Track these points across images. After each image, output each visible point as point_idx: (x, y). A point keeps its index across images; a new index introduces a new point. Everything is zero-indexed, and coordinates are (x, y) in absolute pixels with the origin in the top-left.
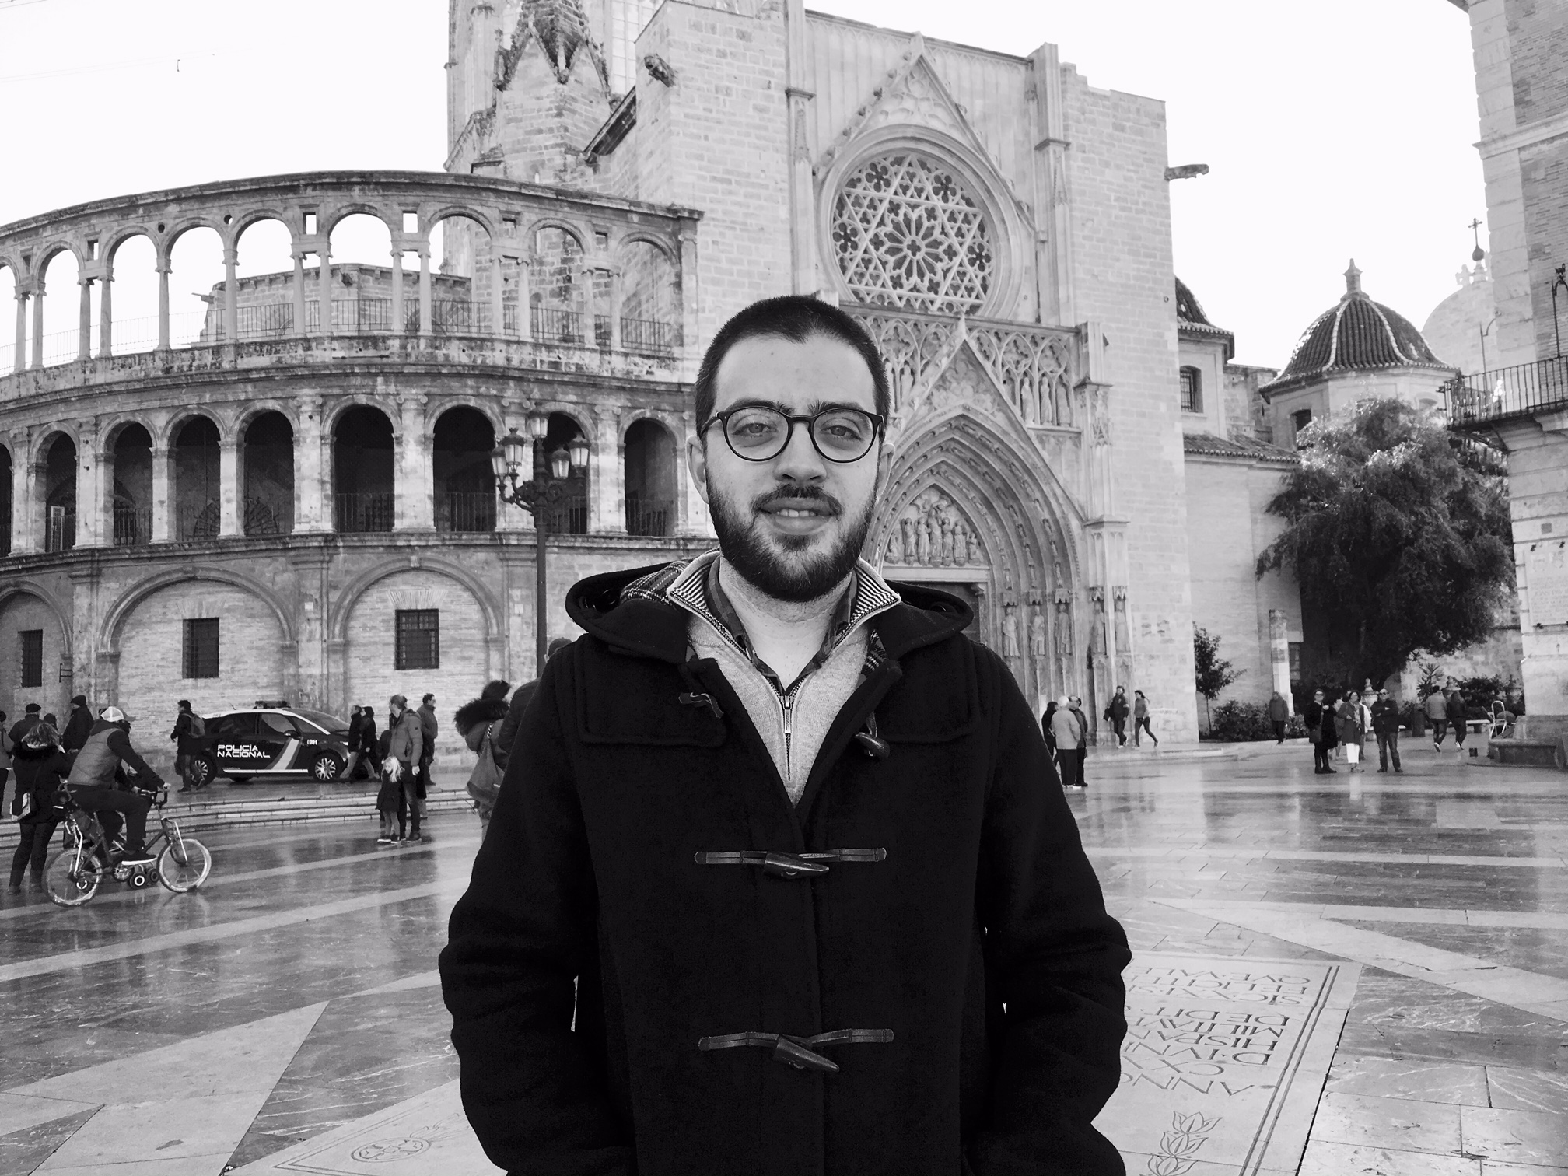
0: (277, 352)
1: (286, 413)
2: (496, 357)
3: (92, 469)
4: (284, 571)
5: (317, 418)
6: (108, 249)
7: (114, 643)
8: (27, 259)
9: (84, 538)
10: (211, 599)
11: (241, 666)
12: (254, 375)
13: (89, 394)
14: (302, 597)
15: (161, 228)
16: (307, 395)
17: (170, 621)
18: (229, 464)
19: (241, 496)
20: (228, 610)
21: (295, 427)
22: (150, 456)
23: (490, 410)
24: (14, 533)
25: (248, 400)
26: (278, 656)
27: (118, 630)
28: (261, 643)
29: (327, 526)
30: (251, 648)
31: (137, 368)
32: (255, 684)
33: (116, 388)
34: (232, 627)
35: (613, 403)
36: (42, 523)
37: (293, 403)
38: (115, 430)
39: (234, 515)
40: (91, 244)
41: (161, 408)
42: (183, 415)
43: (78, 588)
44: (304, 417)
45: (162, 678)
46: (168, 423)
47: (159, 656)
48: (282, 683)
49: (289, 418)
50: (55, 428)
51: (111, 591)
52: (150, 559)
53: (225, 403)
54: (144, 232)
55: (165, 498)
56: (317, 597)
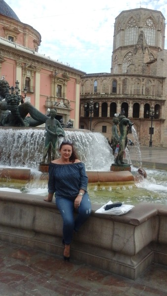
0: (115, 95)
1: (116, 103)
2: (141, 97)
5: (120, 104)
10: (106, 124)
11: (109, 132)
12: (112, 98)
16: (119, 101)
17: (101, 126)
18: (109, 108)
19: (110, 112)
23: (140, 103)
25: (112, 101)
27: (94, 126)
31: (98, 96)
33: (95, 98)
34: (108, 127)
35: (154, 102)
38: (95, 103)
40: (92, 80)
42: (103, 102)
43: (89, 121)
47: (99, 130)
50: (87, 102)
51: (93, 122)
52: (99, 119)
53: (109, 101)
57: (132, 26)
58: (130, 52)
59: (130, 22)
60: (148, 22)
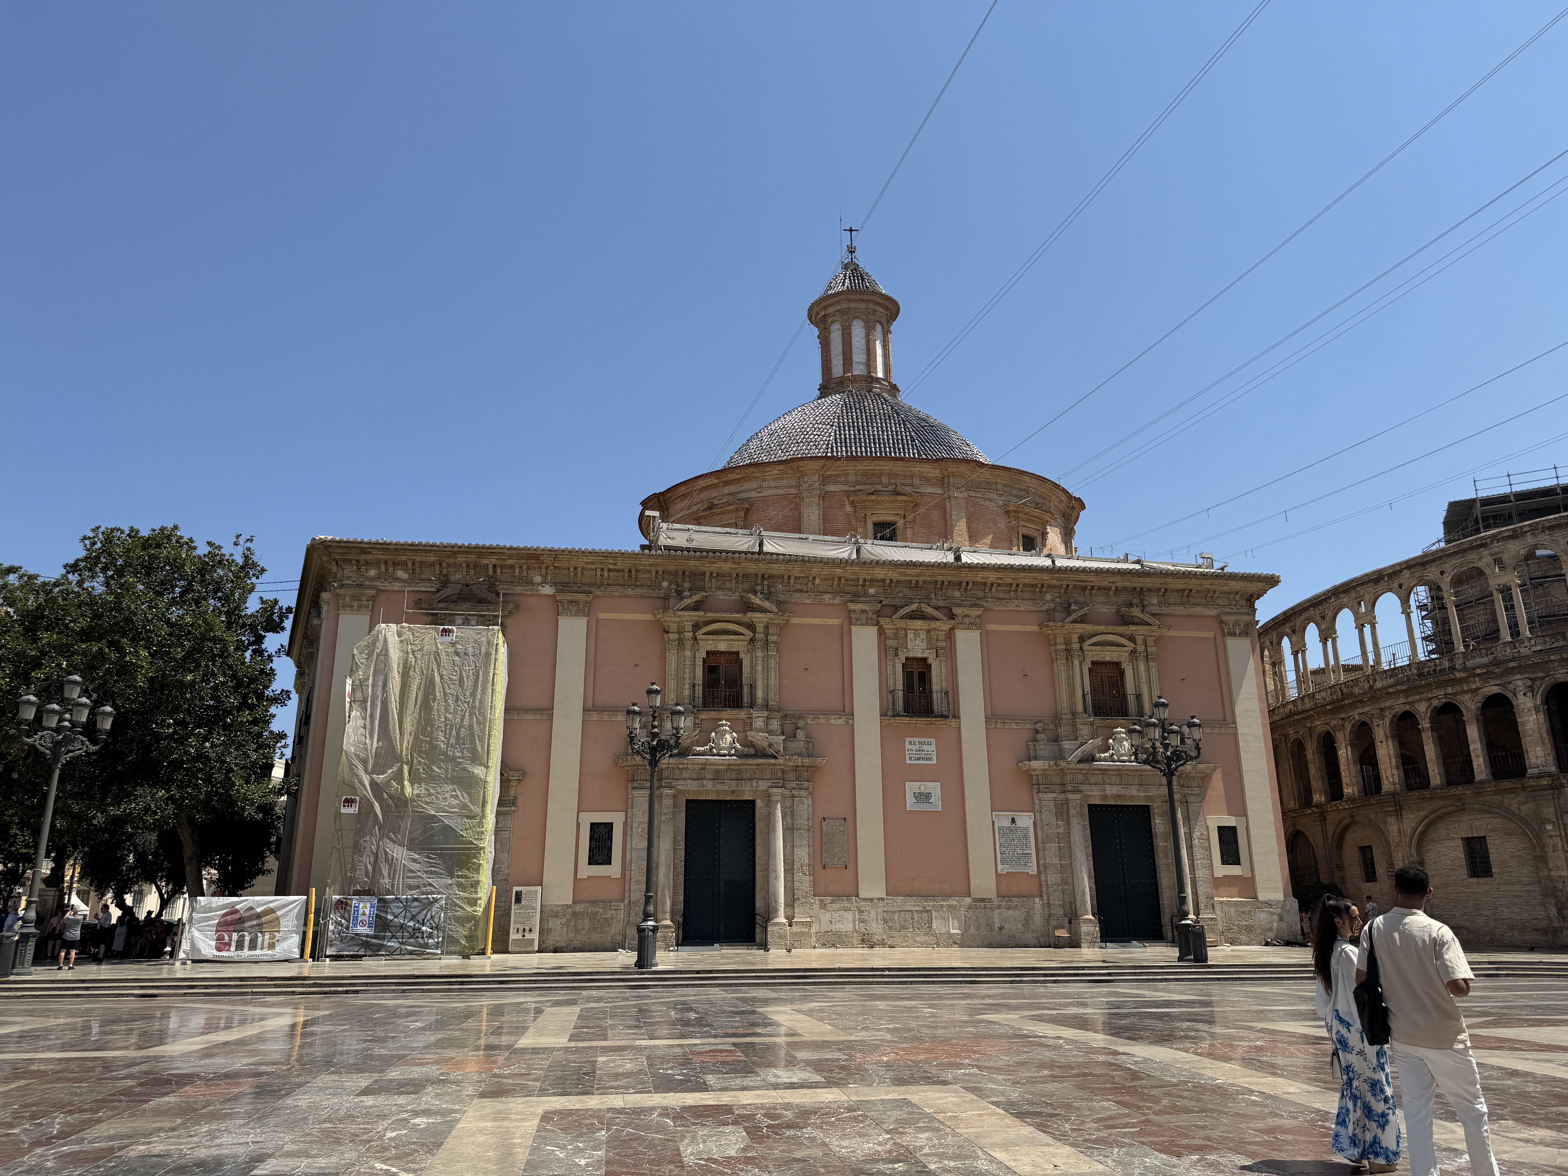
0: (1492, 653)
1: (1505, 693)
3: (1384, 743)
4: (1527, 802)
5: (1530, 694)
6: (1370, 604)
7: (1419, 853)
8: (1323, 618)
9: (1386, 786)
10: (1478, 823)
11: (1508, 869)
12: (1478, 671)
13: (1374, 695)
14: (1544, 821)
15: (1401, 586)
16: (1519, 680)
17: (1453, 838)
18: (1473, 733)
19: (1486, 752)
20: (1492, 830)
21: (1515, 702)
22: (1419, 732)
24: (1344, 785)
25: (1478, 689)
26: (1533, 862)
27: (1419, 845)
28: (1520, 853)
29: (1553, 769)
30: (1513, 857)
31: (1401, 676)
32: (1520, 882)
33: (1391, 690)
34: (1496, 842)
36: (1360, 777)
37: (1511, 687)
38: (1394, 716)
39: (1483, 766)
40: (1359, 603)
41: (1420, 700)
42: (1435, 703)
43: (1389, 819)
44: (1520, 696)
45: (1454, 877)
46: (1427, 708)
47: (1449, 863)
48: (1540, 881)
49: (1510, 696)
50: (1357, 717)
51: (1410, 820)
52: (1432, 798)
53: (1463, 692)
54: (1391, 590)
55: (1434, 757)
56: (1554, 819)
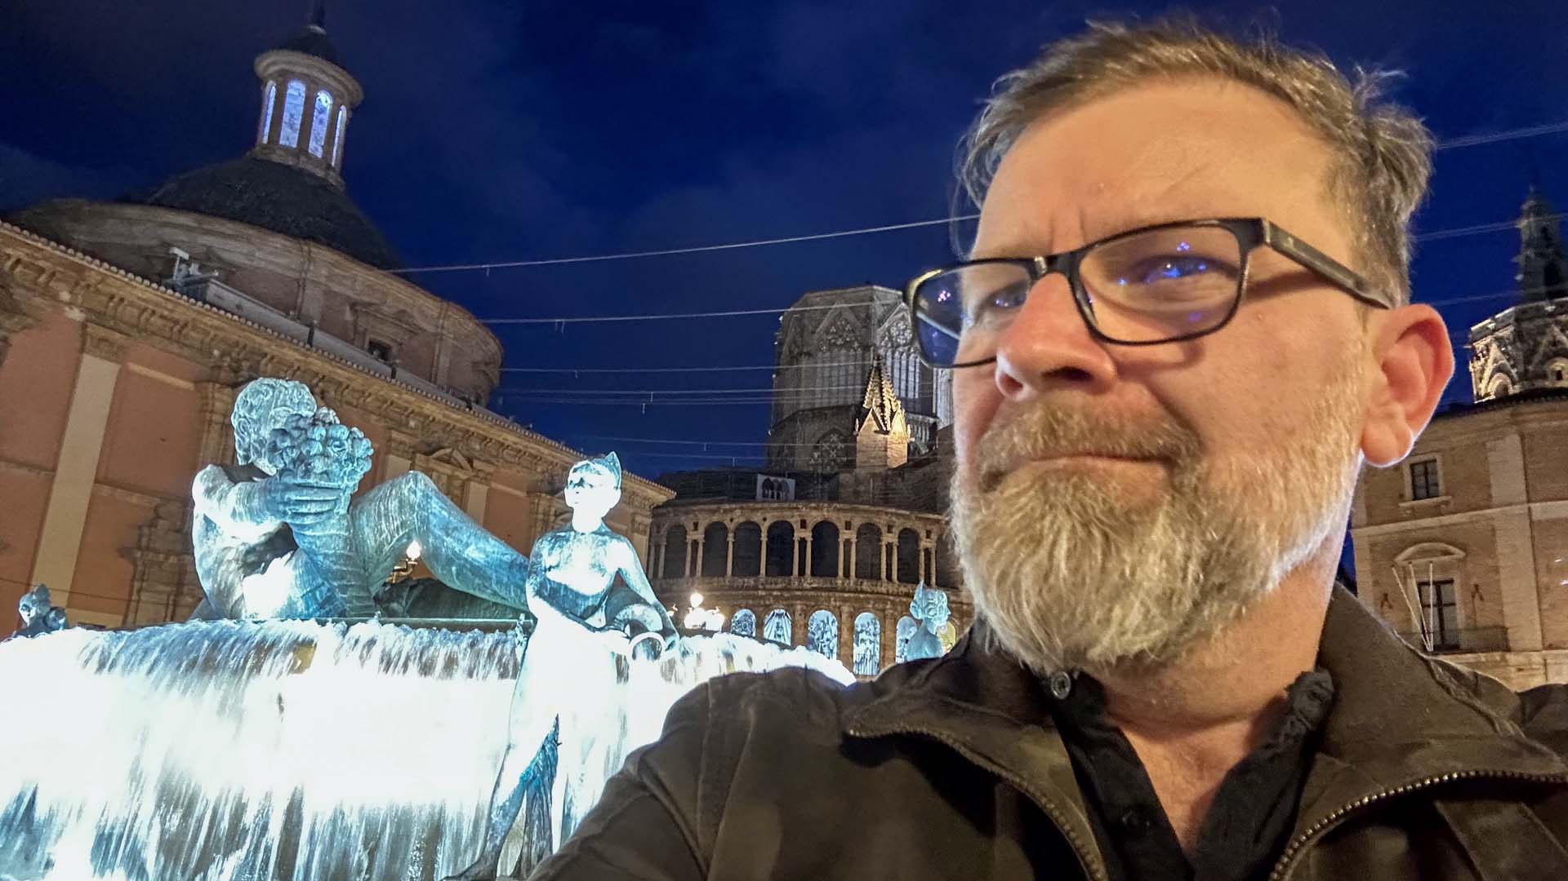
2: (883, 589)
31: (716, 584)
40: (695, 524)
41: (727, 605)
44: (797, 615)
53: (759, 605)
57: (840, 342)
58: (834, 431)
59: (833, 329)
60: (894, 332)
